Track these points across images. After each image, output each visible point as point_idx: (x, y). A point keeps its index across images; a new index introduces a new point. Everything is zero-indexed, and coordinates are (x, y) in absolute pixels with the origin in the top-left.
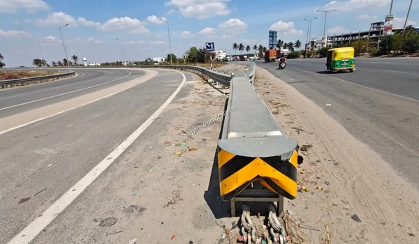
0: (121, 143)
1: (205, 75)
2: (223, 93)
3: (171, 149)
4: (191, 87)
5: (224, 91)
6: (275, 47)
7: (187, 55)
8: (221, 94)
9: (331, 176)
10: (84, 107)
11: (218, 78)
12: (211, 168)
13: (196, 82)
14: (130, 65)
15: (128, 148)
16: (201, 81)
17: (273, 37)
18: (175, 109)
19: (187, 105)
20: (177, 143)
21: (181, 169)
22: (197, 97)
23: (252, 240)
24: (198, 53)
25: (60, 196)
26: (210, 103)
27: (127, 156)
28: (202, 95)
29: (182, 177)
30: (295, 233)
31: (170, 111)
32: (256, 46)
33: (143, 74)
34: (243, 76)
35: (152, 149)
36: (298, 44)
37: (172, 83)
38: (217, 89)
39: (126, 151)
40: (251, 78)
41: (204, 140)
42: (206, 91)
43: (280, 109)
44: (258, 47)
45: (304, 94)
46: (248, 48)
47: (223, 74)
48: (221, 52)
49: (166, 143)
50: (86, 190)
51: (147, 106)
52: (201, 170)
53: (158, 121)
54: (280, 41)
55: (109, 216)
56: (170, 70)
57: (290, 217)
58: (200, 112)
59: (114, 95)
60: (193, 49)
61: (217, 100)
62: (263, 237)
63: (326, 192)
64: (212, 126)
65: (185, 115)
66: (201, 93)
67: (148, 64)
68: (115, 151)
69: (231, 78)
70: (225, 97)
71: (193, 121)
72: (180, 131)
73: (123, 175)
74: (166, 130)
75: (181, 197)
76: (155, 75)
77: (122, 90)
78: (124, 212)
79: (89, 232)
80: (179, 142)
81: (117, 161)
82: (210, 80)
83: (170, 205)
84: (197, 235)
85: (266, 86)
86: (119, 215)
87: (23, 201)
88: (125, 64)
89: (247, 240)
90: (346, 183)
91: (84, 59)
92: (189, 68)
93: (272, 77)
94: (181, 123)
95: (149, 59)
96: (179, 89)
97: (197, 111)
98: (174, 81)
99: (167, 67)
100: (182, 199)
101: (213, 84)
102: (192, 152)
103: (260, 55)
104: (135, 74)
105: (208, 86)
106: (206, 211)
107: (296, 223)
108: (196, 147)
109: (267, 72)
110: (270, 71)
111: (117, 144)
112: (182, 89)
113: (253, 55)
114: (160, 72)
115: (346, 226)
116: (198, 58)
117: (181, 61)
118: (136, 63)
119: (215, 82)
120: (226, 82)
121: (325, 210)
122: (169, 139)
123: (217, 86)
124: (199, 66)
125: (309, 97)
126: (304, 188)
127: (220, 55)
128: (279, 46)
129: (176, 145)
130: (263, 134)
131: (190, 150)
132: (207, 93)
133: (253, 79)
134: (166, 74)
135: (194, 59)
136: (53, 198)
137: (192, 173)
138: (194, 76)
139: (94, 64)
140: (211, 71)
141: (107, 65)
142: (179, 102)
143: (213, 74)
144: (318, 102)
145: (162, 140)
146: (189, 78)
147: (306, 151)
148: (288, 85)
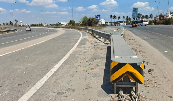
0: (55, 65)
1: (93, 34)
2: (105, 43)
3: (82, 68)
4: (86, 39)
5: (106, 42)
6: (136, 17)
7: (82, 21)
8: (104, 44)
9: (162, 82)
10: (29, 48)
11: (102, 35)
12: (103, 77)
13: (88, 37)
14: (47, 26)
15: (60, 67)
16: (91, 37)
17: (135, 11)
18: (80, 51)
19: (86, 49)
20: (84, 66)
21: (88, 76)
22: (91, 45)
23: (124, 100)
24: (88, 20)
25: (35, 84)
26: (98, 48)
27: (60, 70)
28: (94, 44)
29: (89, 79)
30: (143, 100)
31: (77, 52)
32: (124, 17)
33: (56, 31)
34: (117, 34)
35: (72, 68)
36: (151, 16)
37: (75, 37)
38: (101, 41)
39: (59, 68)
40: (122, 35)
41: (98, 65)
42: (95, 42)
43: (138, 53)
44: (126, 17)
45: (153, 46)
46: (119, 18)
47: (105, 33)
48: (102, 19)
49: (78, 66)
50: (46, 82)
51: (64, 49)
52: (98, 77)
53: (72, 56)
54: (139, 14)
55: (60, 91)
56: (72, 30)
57: (141, 95)
58: (93, 53)
59: (43, 43)
60: (85, 18)
61: (102, 47)
62: (129, 99)
63: (159, 88)
64: (101, 59)
65: (86, 53)
66: (93, 43)
67: (58, 25)
68: (54, 68)
69: (110, 35)
70: (106, 46)
71: (90, 56)
72: (84, 61)
73: (61, 78)
74: (77, 60)
75: (90, 86)
76: (64, 32)
77: (47, 40)
78: (66, 90)
79: (53, 96)
80: (85, 66)
81: (56, 72)
82: (97, 36)
83: (86, 89)
84: (100, 99)
85: (130, 40)
86: (64, 91)
87: (19, 85)
88: (44, 25)
89: (122, 100)
90: (169, 85)
91: (21, 22)
92: (84, 29)
93: (134, 35)
94: (84, 57)
95: (59, 23)
96: (79, 40)
97: (92, 52)
98: (76, 36)
99: (70, 28)
100: (91, 87)
101: (99, 38)
102: (92, 70)
103: (127, 22)
104: (51, 31)
105: (96, 39)
106: (103, 92)
107: (143, 97)
108: (94, 68)
109: (131, 33)
110: (133, 32)
111: (54, 65)
112: (81, 40)
113: (122, 22)
114: (66, 31)
115: (166, 99)
116: (88, 23)
117: (78, 25)
118: (51, 25)
119: (100, 38)
120: (107, 37)
121: (157, 93)
122: (80, 64)
123: (101, 40)
124: (89, 28)
125: (155, 47)
126: (148, 86)
127: (102, 21)
128: (138, 17)
129: (84, 67)
130: (130, 57)
131: (91, 69)
132: (96, 43)
133: (122, 36)
134: (70, 32)
135: (86, 24)
136: (32, 85)
137: (94, 78)
138: (87, 34)
139: (26, 25)
140: (98, 31)
141: (34, 25)
142: (80, 47)
143: (99, 33)
144: (160, 50)
145: (76, 65)
146: (84, 35)
147: (151, 72)
148: (143, 40)
